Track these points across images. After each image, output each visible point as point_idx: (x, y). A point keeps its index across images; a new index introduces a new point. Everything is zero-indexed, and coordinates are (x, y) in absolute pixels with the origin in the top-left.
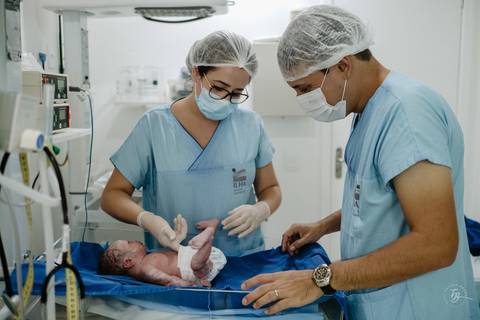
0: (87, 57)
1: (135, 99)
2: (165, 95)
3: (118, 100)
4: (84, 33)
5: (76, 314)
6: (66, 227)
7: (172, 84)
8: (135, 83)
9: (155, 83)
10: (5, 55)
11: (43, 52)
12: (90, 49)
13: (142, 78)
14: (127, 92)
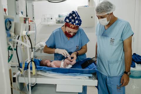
1: (46, 23)
2: (54, 21)
3: (42, 23)
4: (33, 6)
6: (32, 52)
7: (56, 19)
8: (46, 19)
9: (52, 19)
10: (16, 14)
11: (22, 11)
12: (34, 10)
13: (48, 17)
14: (44, 21)
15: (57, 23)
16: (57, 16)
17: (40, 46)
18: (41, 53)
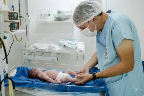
0: (27, 7)
1: (43, 20)
2: (52, 19)
3: (38, 21)
5: (12, 94)
7: (55, 15)
8: (43, 15)
9: (49, 15)
12: (28, 4)
13: (45, 13)
14: (41, 18)
15: (55, 20)
16: (56, 13)
17: (33, 49)
18: (35, 56)
